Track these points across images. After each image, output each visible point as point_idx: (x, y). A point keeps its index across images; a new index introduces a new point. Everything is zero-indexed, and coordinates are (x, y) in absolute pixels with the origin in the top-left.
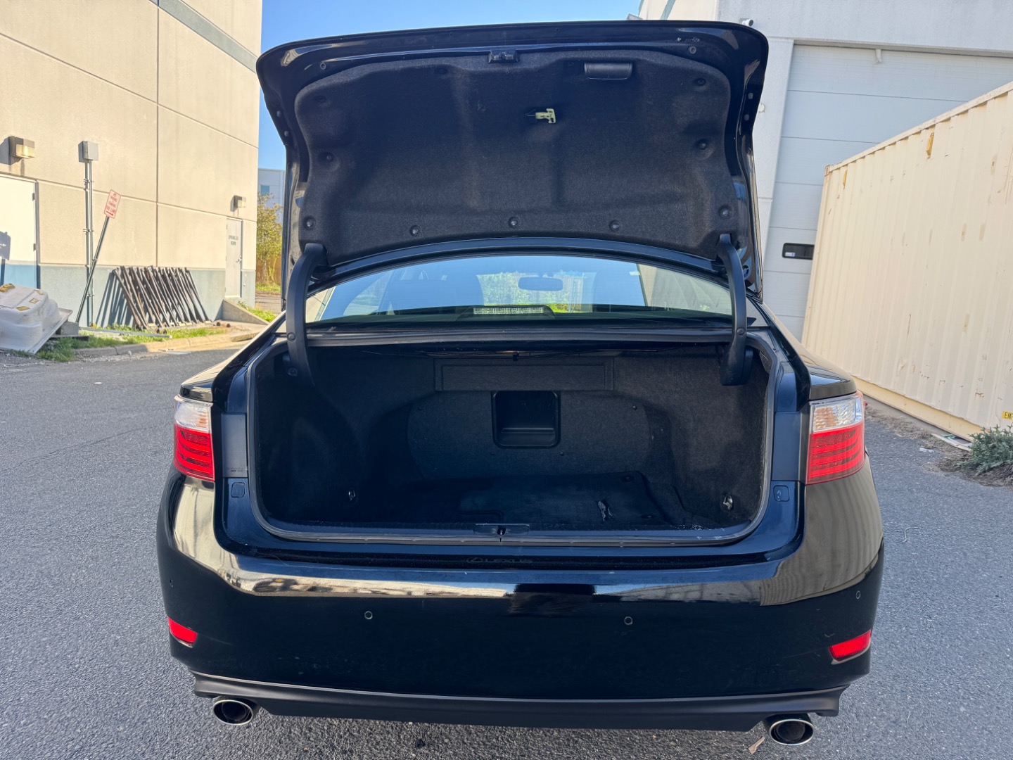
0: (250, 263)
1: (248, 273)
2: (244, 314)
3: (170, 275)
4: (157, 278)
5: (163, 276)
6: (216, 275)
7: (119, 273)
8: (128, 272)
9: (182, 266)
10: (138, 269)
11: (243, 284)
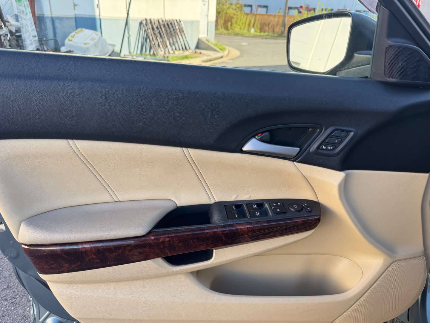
0: (213, 17)
1: (212, 22)
2: (209, 46)
3: (171, 24)
4: (164, 25)
5: (168, 24)
6: (194, 24)
7: (144, 22)
8: (149, 22)
9: (177, 18)
10: (154, 20)
11: (209, 29)
